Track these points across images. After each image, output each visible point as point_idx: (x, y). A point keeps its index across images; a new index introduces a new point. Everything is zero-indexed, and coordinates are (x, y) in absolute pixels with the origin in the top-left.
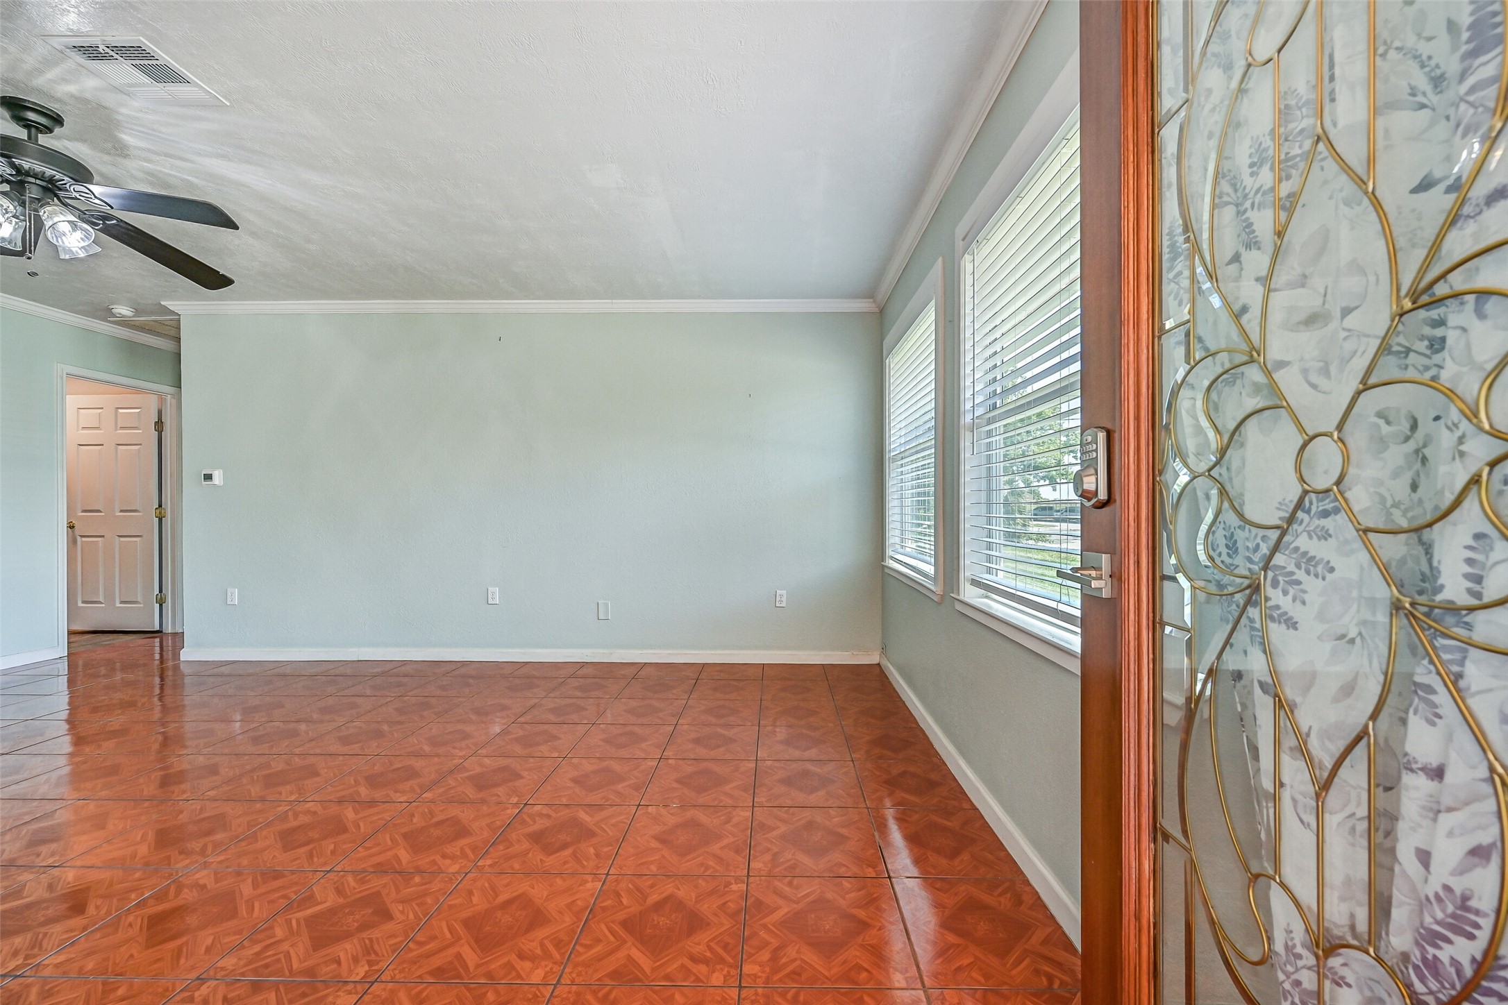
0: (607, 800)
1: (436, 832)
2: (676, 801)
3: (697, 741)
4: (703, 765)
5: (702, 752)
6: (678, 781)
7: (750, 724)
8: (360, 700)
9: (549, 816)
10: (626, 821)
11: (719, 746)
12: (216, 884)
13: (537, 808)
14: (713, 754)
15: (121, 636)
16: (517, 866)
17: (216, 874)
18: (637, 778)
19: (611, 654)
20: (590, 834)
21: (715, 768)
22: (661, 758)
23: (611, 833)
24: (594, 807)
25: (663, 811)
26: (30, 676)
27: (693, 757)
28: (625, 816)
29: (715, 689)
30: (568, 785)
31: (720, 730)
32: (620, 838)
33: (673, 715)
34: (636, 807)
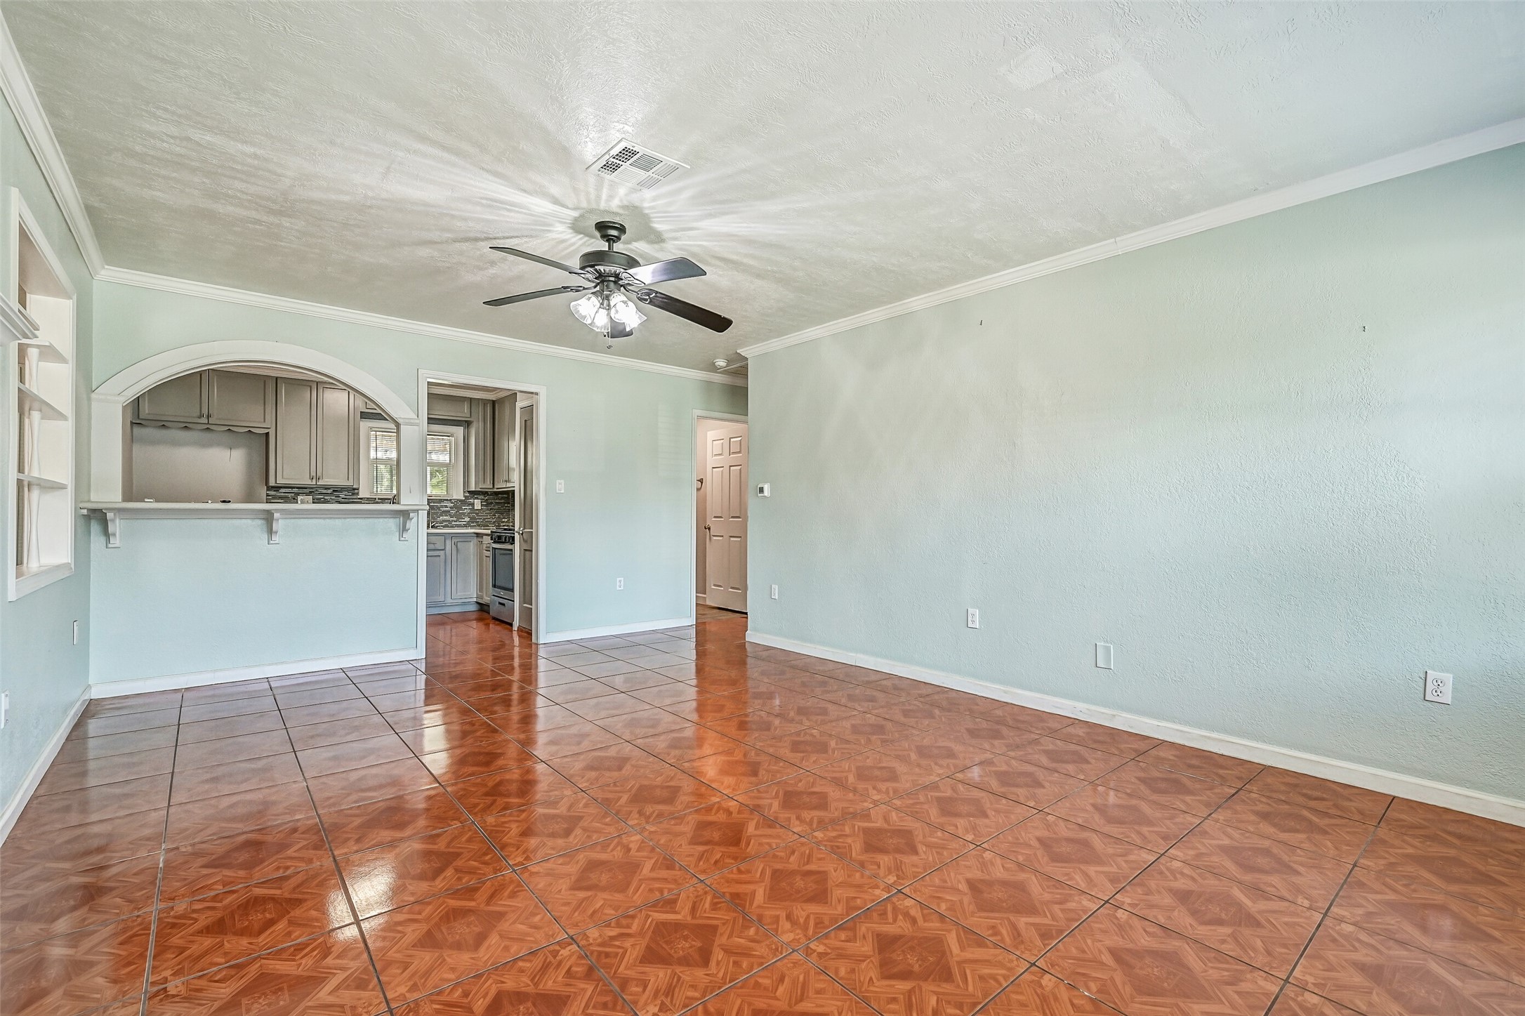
0: (996, 933)
1: (799, 883)
2: (1093, 987)
3: (1184, 897)
4: (1174, 944)
5: (1182, 919)
6: (1114, 952)
7: (1306, 903)
8: (830, 707)
9: (914, 921)
10: (1001, 979)
11: (1220, 922)
12: (636, 852)
13: (908, 902)
14: (1202, 931)
15: (730, 613)
16: (842, 972)
17: (643, 842)
18: (1054, 918)
19: (1114, 716)
20: (946, 975)
21: (1191, 958)
22: (1107, 902)
23: (971, 988)
24: (973, 938)
25: (1064, 994)
26: (672, 635)
27: (1162, 920)
28: (1003, 972)
29: (1265, 816)
30: (960, 887)
31: (1237, 893)
32: (980, 1003)
33: (1165, 838)
34: (1028, 965)
